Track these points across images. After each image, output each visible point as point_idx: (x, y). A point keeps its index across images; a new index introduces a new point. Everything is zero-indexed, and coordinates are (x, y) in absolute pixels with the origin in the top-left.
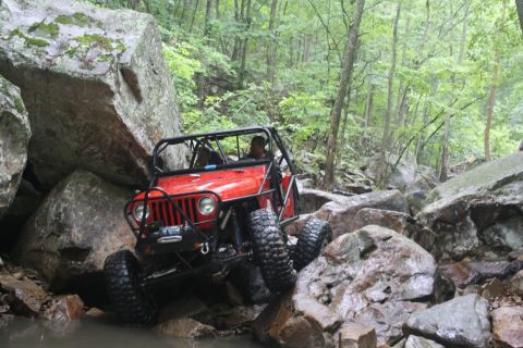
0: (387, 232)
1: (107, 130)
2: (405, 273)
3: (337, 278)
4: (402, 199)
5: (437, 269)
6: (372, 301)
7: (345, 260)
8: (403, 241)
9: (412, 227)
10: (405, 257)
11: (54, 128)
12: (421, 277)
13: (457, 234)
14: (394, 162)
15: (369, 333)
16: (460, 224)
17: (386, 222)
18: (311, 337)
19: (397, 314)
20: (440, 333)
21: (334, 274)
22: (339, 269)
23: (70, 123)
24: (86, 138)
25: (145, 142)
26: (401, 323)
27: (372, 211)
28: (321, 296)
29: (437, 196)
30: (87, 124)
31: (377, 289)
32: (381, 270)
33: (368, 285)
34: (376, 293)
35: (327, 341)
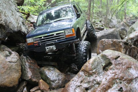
0: (117, 53)
2: (130, 78)
3: (91, 83)
7: (95, 73)
10: (129, 68)
21: (89, 82)
22: (92, 78)
27: (106, 40)
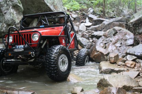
1: (43, 7)
4: (124, 19)
5: (134, 37)
6: (117, 47)
8: (125, 30)
9: (127, 26)
11: (29, 8)
12: (130, 40)
13: (139, 27)
14: (122, 9)
15: (117, 55)
16: (140, 24)
17: (120, 25)
18: (102, 57)
19: (124, 50)
20: (136, 54)
23: (33, 6)
24: (38, 9)
25: (53, 9)
26: (125, 52)
28: (103, 46)
29: (134, 17)
30: (37, 6)
31: (118, 43)
32: (119, 38)
33: (116, 43)
34: (118, 45)
35: (106, 58)
